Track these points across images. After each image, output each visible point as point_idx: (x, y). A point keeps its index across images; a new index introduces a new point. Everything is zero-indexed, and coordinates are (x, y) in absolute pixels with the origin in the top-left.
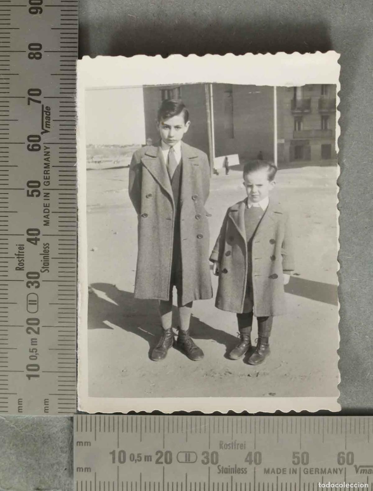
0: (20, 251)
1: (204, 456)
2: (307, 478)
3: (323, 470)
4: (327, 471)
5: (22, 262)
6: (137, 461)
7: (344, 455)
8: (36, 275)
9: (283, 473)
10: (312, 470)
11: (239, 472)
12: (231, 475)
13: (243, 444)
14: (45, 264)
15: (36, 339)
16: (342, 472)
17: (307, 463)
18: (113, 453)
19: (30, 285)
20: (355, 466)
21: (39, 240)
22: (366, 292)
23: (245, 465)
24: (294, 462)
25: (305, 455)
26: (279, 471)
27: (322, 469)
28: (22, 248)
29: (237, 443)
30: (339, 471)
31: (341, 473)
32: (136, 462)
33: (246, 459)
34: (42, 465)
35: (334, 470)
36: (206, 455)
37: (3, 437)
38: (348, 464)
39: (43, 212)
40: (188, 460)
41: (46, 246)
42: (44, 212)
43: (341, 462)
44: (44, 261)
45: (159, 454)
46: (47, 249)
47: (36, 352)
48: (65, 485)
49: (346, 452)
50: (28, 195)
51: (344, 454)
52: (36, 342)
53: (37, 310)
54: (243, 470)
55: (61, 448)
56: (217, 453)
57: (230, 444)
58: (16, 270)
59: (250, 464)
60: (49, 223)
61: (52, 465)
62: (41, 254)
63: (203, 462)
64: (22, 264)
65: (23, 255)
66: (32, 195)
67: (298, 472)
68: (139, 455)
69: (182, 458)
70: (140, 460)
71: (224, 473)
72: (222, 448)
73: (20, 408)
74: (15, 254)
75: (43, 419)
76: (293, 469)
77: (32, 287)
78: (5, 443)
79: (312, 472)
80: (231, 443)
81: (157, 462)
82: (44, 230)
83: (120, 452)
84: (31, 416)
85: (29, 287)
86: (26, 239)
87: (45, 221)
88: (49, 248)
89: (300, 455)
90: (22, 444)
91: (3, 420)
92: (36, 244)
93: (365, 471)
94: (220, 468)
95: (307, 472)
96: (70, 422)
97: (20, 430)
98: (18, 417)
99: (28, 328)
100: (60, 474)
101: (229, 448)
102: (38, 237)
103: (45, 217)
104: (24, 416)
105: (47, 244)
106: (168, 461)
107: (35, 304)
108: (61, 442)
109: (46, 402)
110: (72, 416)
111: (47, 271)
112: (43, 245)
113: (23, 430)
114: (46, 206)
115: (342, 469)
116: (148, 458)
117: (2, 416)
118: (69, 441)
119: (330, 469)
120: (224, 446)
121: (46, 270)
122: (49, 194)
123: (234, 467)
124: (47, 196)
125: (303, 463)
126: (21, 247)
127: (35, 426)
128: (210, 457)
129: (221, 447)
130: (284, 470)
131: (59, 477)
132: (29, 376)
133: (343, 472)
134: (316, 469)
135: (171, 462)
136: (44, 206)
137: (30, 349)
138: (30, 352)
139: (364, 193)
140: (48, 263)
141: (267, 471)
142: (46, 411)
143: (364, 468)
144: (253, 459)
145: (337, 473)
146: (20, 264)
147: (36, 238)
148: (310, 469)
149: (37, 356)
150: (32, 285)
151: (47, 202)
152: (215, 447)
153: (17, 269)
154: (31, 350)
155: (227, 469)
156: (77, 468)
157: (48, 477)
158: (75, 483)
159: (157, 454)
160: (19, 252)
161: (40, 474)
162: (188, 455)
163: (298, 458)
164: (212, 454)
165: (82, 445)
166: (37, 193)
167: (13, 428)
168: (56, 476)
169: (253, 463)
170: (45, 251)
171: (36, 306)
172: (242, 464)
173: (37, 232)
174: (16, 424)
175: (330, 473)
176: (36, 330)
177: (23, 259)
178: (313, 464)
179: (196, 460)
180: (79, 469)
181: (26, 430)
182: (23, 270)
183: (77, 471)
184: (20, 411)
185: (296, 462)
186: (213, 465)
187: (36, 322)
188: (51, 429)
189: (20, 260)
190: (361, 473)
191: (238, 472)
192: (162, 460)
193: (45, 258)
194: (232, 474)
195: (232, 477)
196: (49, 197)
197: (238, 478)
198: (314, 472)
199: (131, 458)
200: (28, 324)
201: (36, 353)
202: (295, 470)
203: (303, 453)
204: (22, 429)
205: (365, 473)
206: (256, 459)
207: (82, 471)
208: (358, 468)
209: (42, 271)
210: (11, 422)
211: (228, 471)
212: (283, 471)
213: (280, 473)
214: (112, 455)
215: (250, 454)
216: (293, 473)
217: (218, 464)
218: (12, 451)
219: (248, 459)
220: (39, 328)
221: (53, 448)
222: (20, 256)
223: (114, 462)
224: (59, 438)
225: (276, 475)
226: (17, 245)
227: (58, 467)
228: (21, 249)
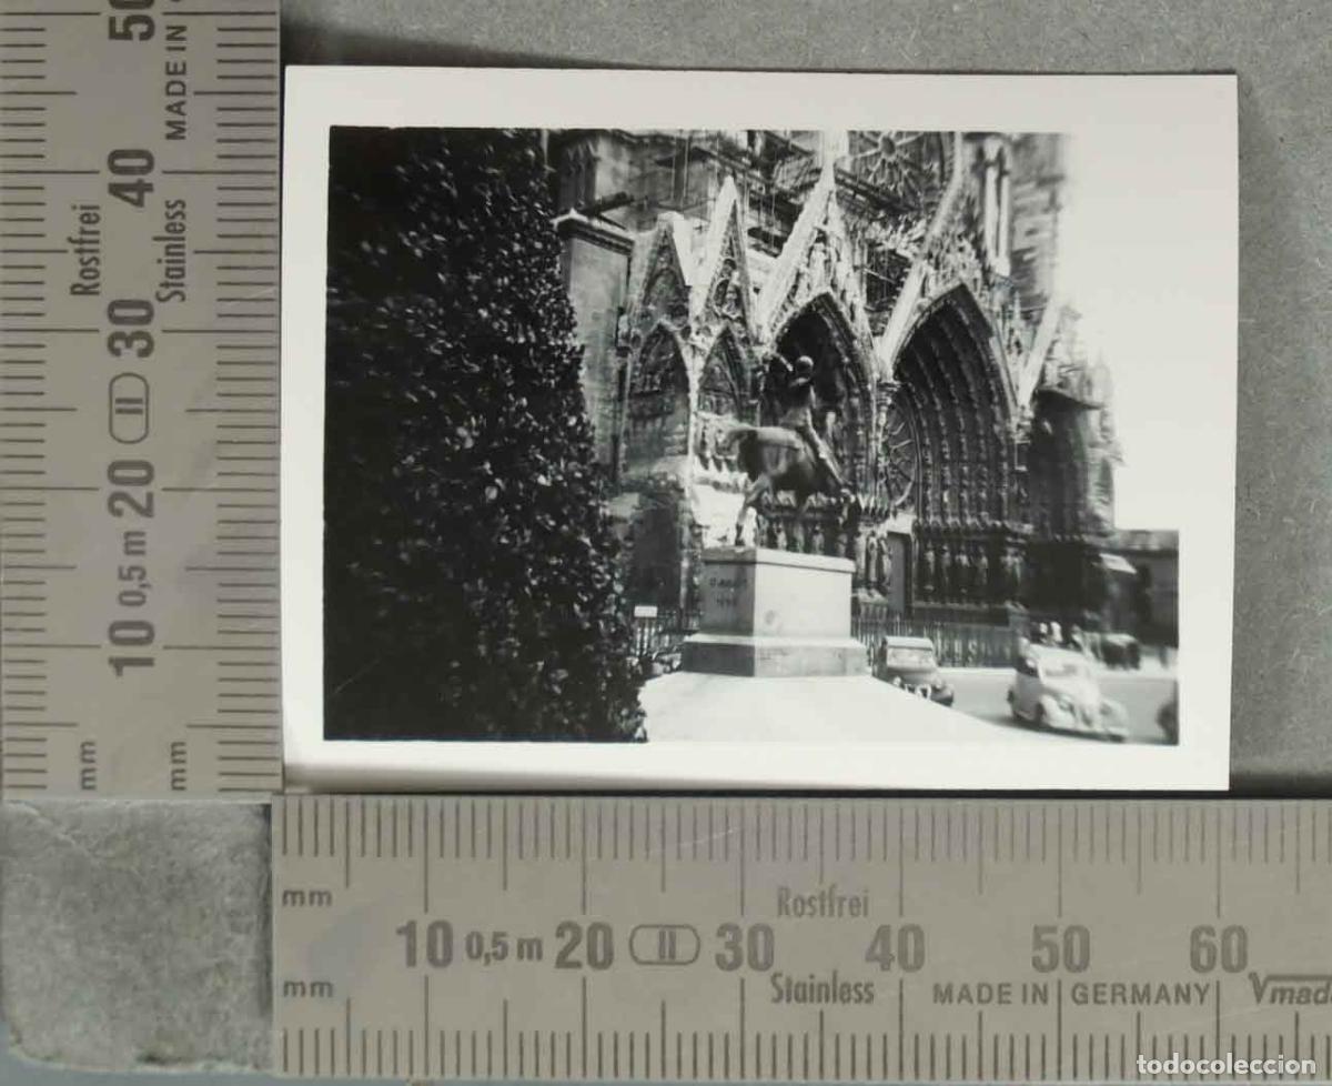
0: (89, 228)
1: (722, 941)
2: (1084, 1021)
3: (1141, 990)
4: (1154, 993)
5: (93, 265)
6: (492, 958)
7: (1212, 939)
8: (142, 313)
9: (1000, 1002)
10: (1100, 989)
11: (846, 997)
12: (817, 1007)
13: (857, 899)
14: (171, 273)
15: (141, 534)
16: (1206, 997)
17: (1084, 965)
18: (409, 930)
19: (119, 344)
20: (1253, 976)
21: (149, 188)
22: (1284, 365)
23: (869, 973)
24: (1036, 963)
25: (1076, 937)
26: (985, 991)
27: (1135, 987)
28: (93, 218)
29: (838, 893)
30: (1195, 995)
31: (1202, 1000)
32: (488, 962)
33: (873, 948)
34: (165, 974)
35: (1178, 988)
36: (729, 936)
37: (29, 875)
38: (1229, 968)
39: (164, 92)
40: (667, 955)
41: (176, 209)
42: (168, 93)
43: (1204, 960)
44: (168, 261)
45: (568, 935)
46: (178, 219)
47: (141, 578)
48: (246, 1044)
49: (1219, 927)
50: (113, 35)
51: (1214, 935)
52: (142, 543)
53: (143, 432)
54: (861, 989)
55: (232, 914)
56: (768, 931)
57: (812, 898)
58: (74, 293)
59: (885, 966)
60: (183, 130)
61: (200, 976)
62: (157, 239)
63: (720, 961)
64: (92, 274)
65: (97, 242)
66: (127, 36)
67: (1052, 998)
68: (498, 938)
69: (648, 945)
70: (503, 956)
71: (793, 1000)
72: (787, 913)
73: (88, 775)
74: (71, 240)
75: (166, 813)
76: (1035, 987)
77: (125, 351)
78: (37, 897)
79: (1100, 998)
80: (816, 894)
81: (563, 961)
82: (168, 154)
83: (432, 928)
84: (128, 803)
85: (116, 352)
86: (106, 189)
87: (170, 124)
88: (184, 216)
89: (1058, 939)
90: (95, 903)
91: (30, 820)
92: (139, 203)
93: (1288, 994)
94: (781, 981)
95: (1085, 995)
96: (259, 822)
97: (89, 850)
98: (83, 808)
99: (115, 497)
100: (227, 1007)
101: (811, 915)
102: (147, 178)
103: (169, 108)
104: (101, 802)
105: (179, 202)
106: (600, 957)
107: (138, 411)
108: (232, 893)
109: (177, 751)
110: (266, 801)
111: (178, 297)
112: (164, 205)
113: (98, 853)
114: (175, 73)
115: (1208, 986)
116: (530, 949)
117: (27, 803)
118: (258, 891)
119: (1163, 987)
120: (795, 901)
121: (176, 293)
122: (182, 29)
123: (828, 979)
124: (178, 36)
125: (1070, 966)
126: (89, 216)
127: (140, 836)
128: (744, 945)
129: (782, 907)
130: (1002, 993)
131: (222, 1017)
132: (119, 664)
133: (1211, 995)
134: (1114, 987)
135: (610, 962)
136: (169, 73)
137: (120, 570)
138: (122, 577)
139: (1273, 19)
140: (182, 270)
141: (943, 994)
142: (177, 784)
143: (1286, 985)
144: (894, 951)
145: (1187, 998)
146: (86, 274)
147: (140, 182)
148: (1096, 986)
149: (146, 591)
150: (129, 345)
151: (178, 57)
152: (763, 909)
153: (77, 290)
154: (125, 572)
155: (804, 985)
156: (286, 985)
157: (188, 1019)
158: (277, 1035)
159: (560, 934)
160: (83, 232)
161: (157, 1005)
162: (668, 935)
163: (1052, 946)
164: (753, 933)
165: (302, 902)
166: (143, 28)
167: (66, 844)
168: (214, 1012)
169: (895, 965)
170: (172, 228)
171: (140, 419)
172: (857, 970)
173: (142, 162)
174: (77, 832)
175: (1163, 1002)
176: (143, 502)
177: (96, 255)
178: (1104, 968)
179: (697, 955)
180: (290, 988)
181: (111, 853)
182: (97, 293)
183: (286, 993)
184: (87, 783)
185: (1045, 960)
186: (755, 973)
187: (143, 473)
188: (196, 850)
189: (86, 260)
190: (1273, 1000)
191: (842, 998)
192: (580, 953)
193: (172, 250)
194: (823, 1005)
195: (822, 1014)
196: (183, 39)
197: (845, 1018)
198: (1108, 997)
199: (469, 949)
200: (114, 480)
201: (144, 582)
202: (1041, 988)
203: (1070, 931)
204: (98, 845)
205: (1286, 1001)
206: (906, 950)
207: (303, 993)
208: (1261, 979)
209: (163, 295)
210: (56, 822)
211: (808, 995)
212: (1000, 993)
213: (989, 1000)
214: (403, 938)
215: (883, 932)
216: (1034, 1000)
217: (772, 971)
218: (62, 927)
219: (878, 950)
220: (150, 497)
221: (204, 916)
222: (87, 246)
223: (411, 961)
224: (223, 879)
225: (978, 1007)
226: (74, 208)
227: (220, 982)
228: (89, 222)
